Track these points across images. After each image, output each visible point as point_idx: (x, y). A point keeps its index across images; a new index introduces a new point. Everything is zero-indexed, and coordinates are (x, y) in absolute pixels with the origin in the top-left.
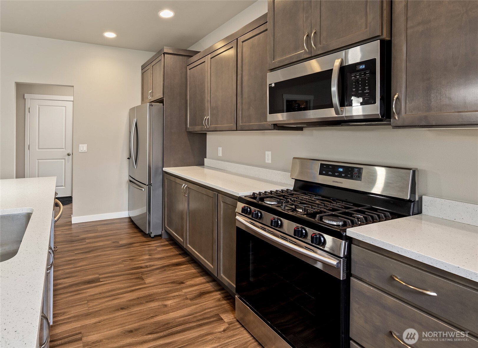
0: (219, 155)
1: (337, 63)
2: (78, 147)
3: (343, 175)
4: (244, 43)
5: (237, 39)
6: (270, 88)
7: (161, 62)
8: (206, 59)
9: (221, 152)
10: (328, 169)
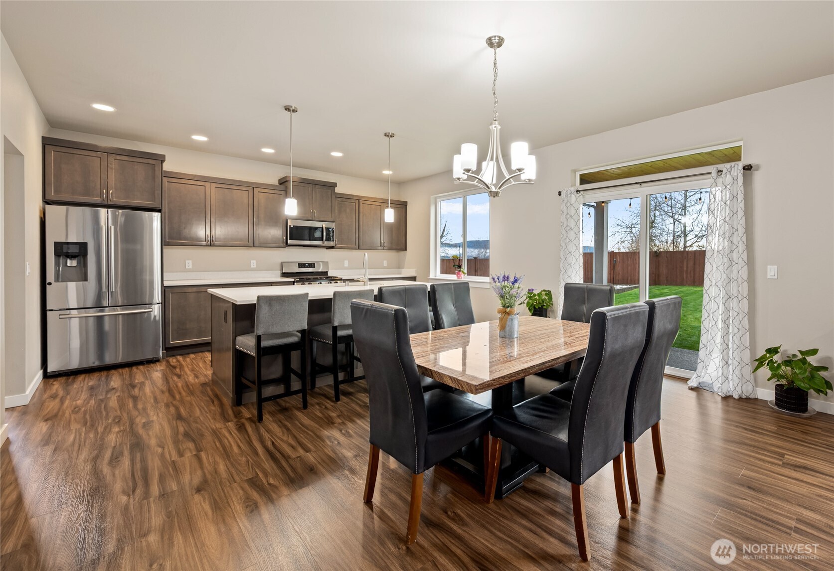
0: (187, 268)
4: (260, 193)
5: (253, 188)
6: (290, 227)
7: (156, 168)
8: (207, 185)
9: (191, 264)
10: (301, 265)
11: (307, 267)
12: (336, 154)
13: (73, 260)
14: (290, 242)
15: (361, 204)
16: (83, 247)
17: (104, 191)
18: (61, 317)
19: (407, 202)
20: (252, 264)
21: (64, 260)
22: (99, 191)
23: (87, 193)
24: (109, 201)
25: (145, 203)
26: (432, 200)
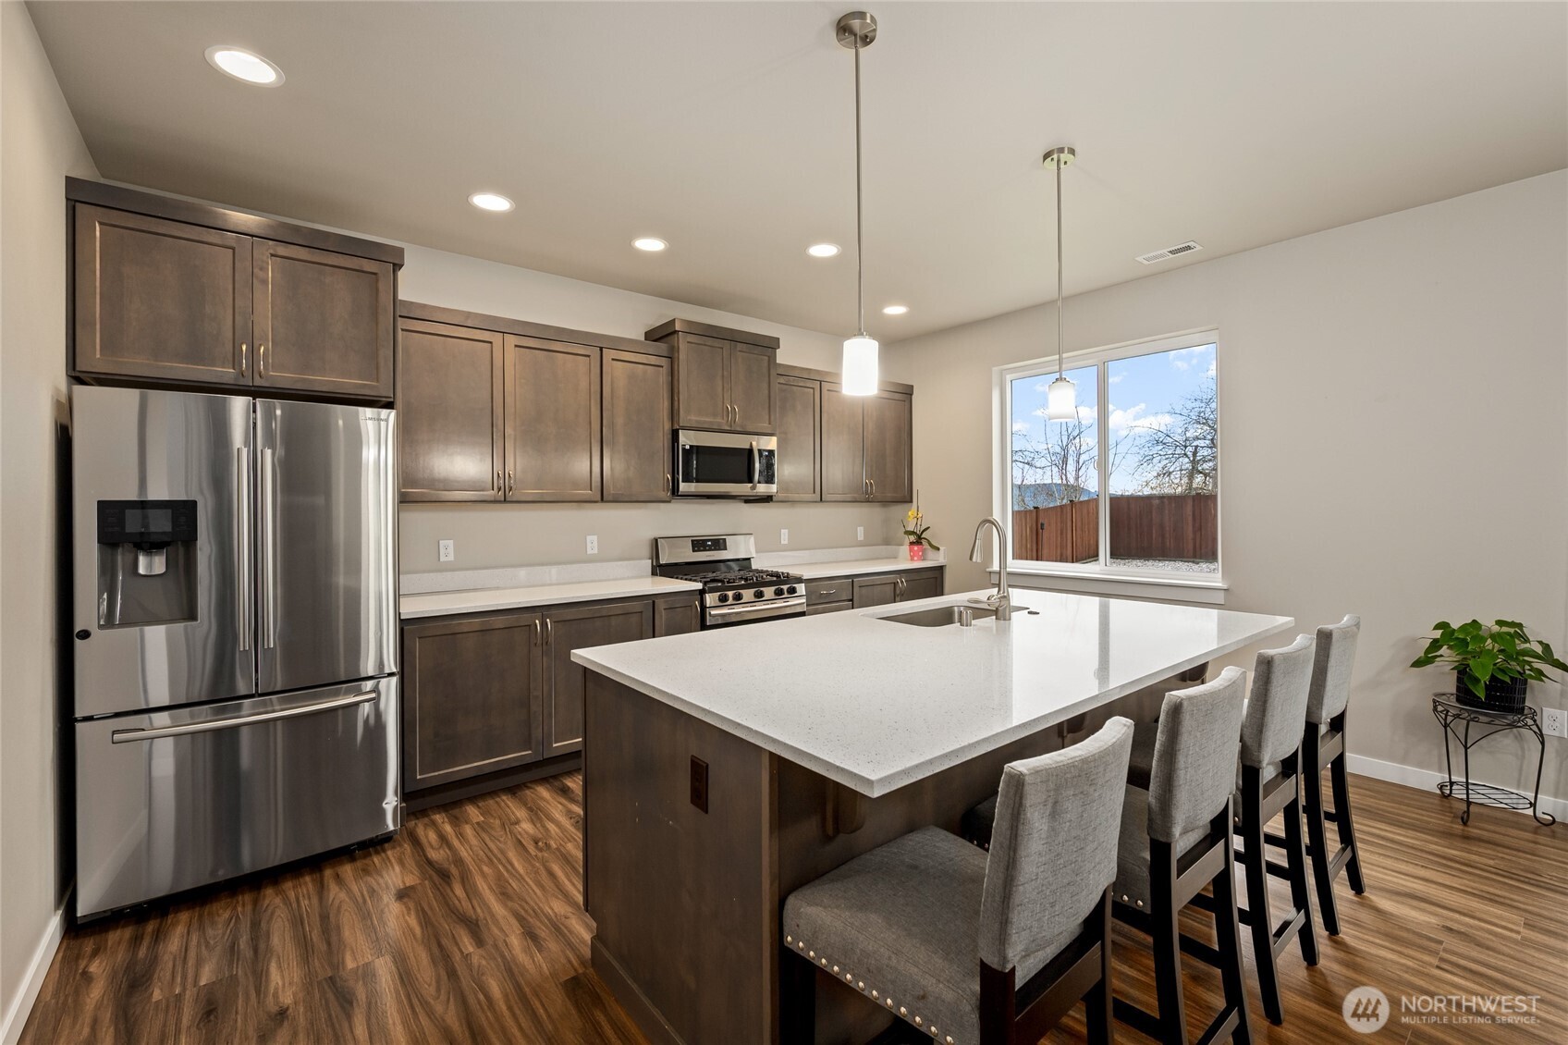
0: (443, 559)
3: (713, 548)
4: (615, 362)
5: (601, 349)
6: (684, 449)
7: (381, 286)
8: (496, 339)
9: (451, 550)
10: (699, 545)
11: (710, 550)
13: (156, 554)
14: (683, 487)
15: (824, 391)
16: (184, 512)
17: (244, 347)
18: (117, 737)
19: (912, 386)
20: (589, 545)
21: (130, 557)
22: (229, 347)
23: (196, 352)
24: (256, 376)
25: (350, 383)
26: (995, 379)
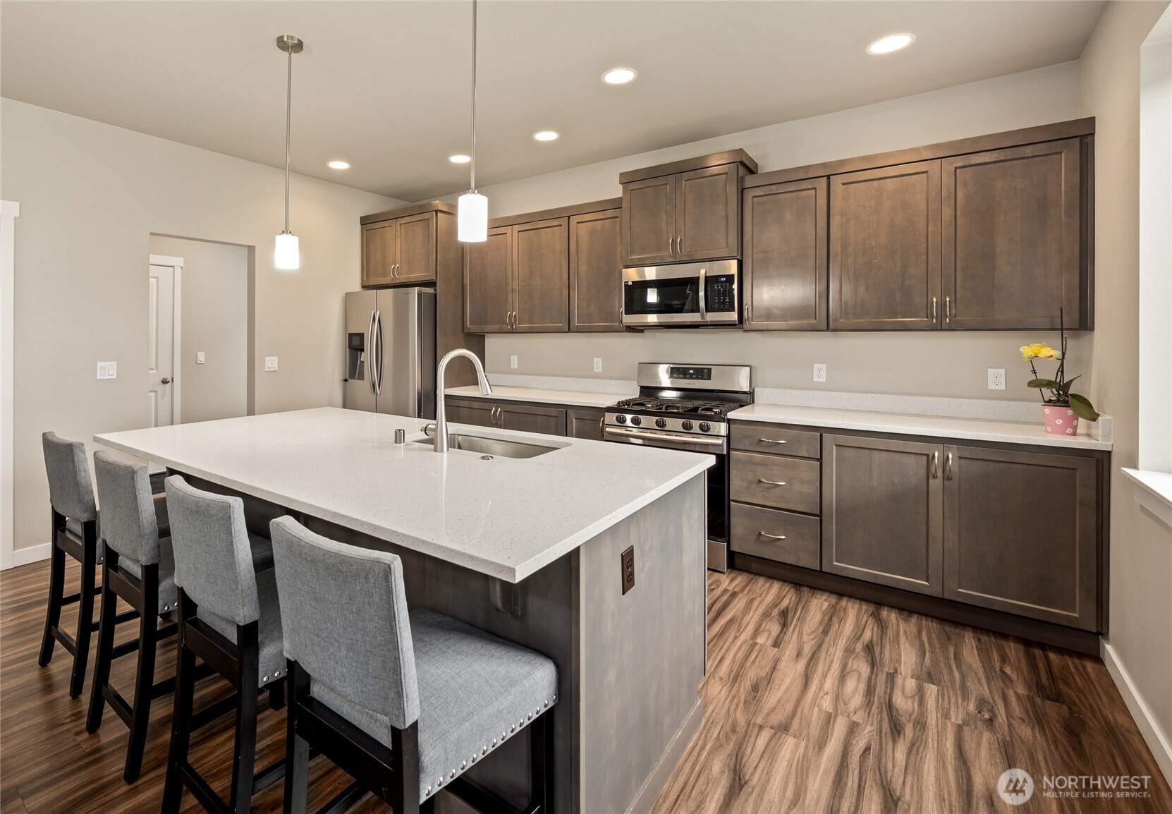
0: (512, 367)
1: (703, 272)
2: (263, 362)
3: (694, 376)
4: (579, 224)
6: (627, 286)
7: (431, 224)
8: (509, 230)
9: (516, 362)
10: (679, 372)
11: (691, 378)
12: (619, 76)
14: (626, 318)
16: (362, 338)
17: (392, 267)
20: (595, 365)
23: (384, 272)
24: (396, 279)
25: (421, 275)
